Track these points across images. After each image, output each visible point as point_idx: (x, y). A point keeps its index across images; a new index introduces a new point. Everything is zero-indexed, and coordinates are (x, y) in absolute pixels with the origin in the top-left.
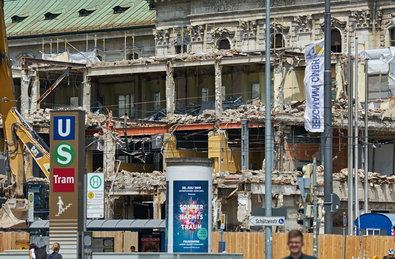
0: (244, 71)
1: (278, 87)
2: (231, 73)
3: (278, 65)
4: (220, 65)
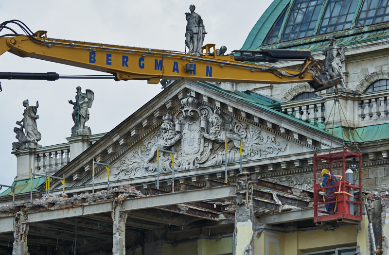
0: (166, 239)
1: (244, 250)
2: (142, 245)
3: (242, 204)
4: (123, 211)
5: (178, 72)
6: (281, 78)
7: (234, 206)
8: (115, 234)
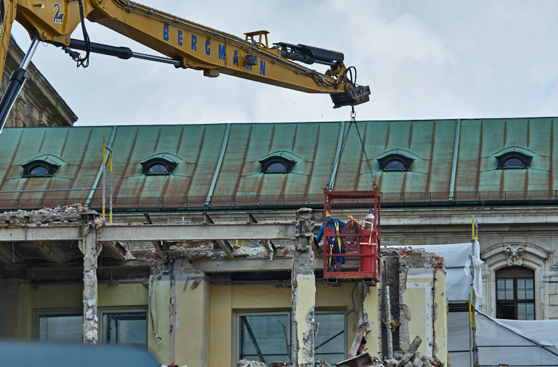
1: (307, 311)
4: (100, 242)
5: (237, 64)
6: (319, 85)
7: (186, 245)
8: (88, 271)
